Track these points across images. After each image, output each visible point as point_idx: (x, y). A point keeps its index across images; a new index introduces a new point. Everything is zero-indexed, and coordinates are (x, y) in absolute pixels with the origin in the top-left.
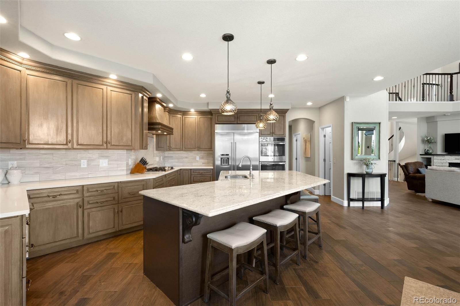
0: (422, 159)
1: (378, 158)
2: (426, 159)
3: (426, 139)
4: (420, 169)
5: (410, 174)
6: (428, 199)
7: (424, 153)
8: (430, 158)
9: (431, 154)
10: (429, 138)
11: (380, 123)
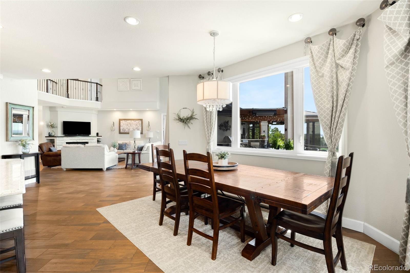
0: (47, 140)
1: (32, 139)
2: (49, 140)
3: (50, 124)
4: (51, 148)
5: (44, 152)
6: (63, 169)
7: (48, 136)
8: (54, 139)
9: (53, 136)
10: (52, 124)
11: (33, 108)
